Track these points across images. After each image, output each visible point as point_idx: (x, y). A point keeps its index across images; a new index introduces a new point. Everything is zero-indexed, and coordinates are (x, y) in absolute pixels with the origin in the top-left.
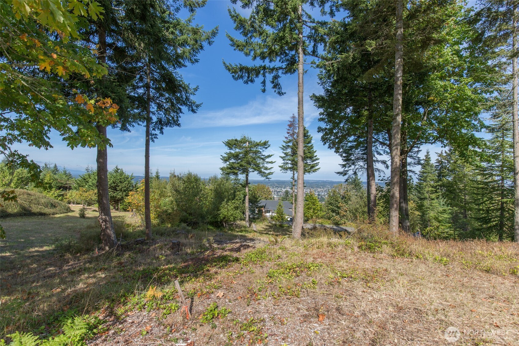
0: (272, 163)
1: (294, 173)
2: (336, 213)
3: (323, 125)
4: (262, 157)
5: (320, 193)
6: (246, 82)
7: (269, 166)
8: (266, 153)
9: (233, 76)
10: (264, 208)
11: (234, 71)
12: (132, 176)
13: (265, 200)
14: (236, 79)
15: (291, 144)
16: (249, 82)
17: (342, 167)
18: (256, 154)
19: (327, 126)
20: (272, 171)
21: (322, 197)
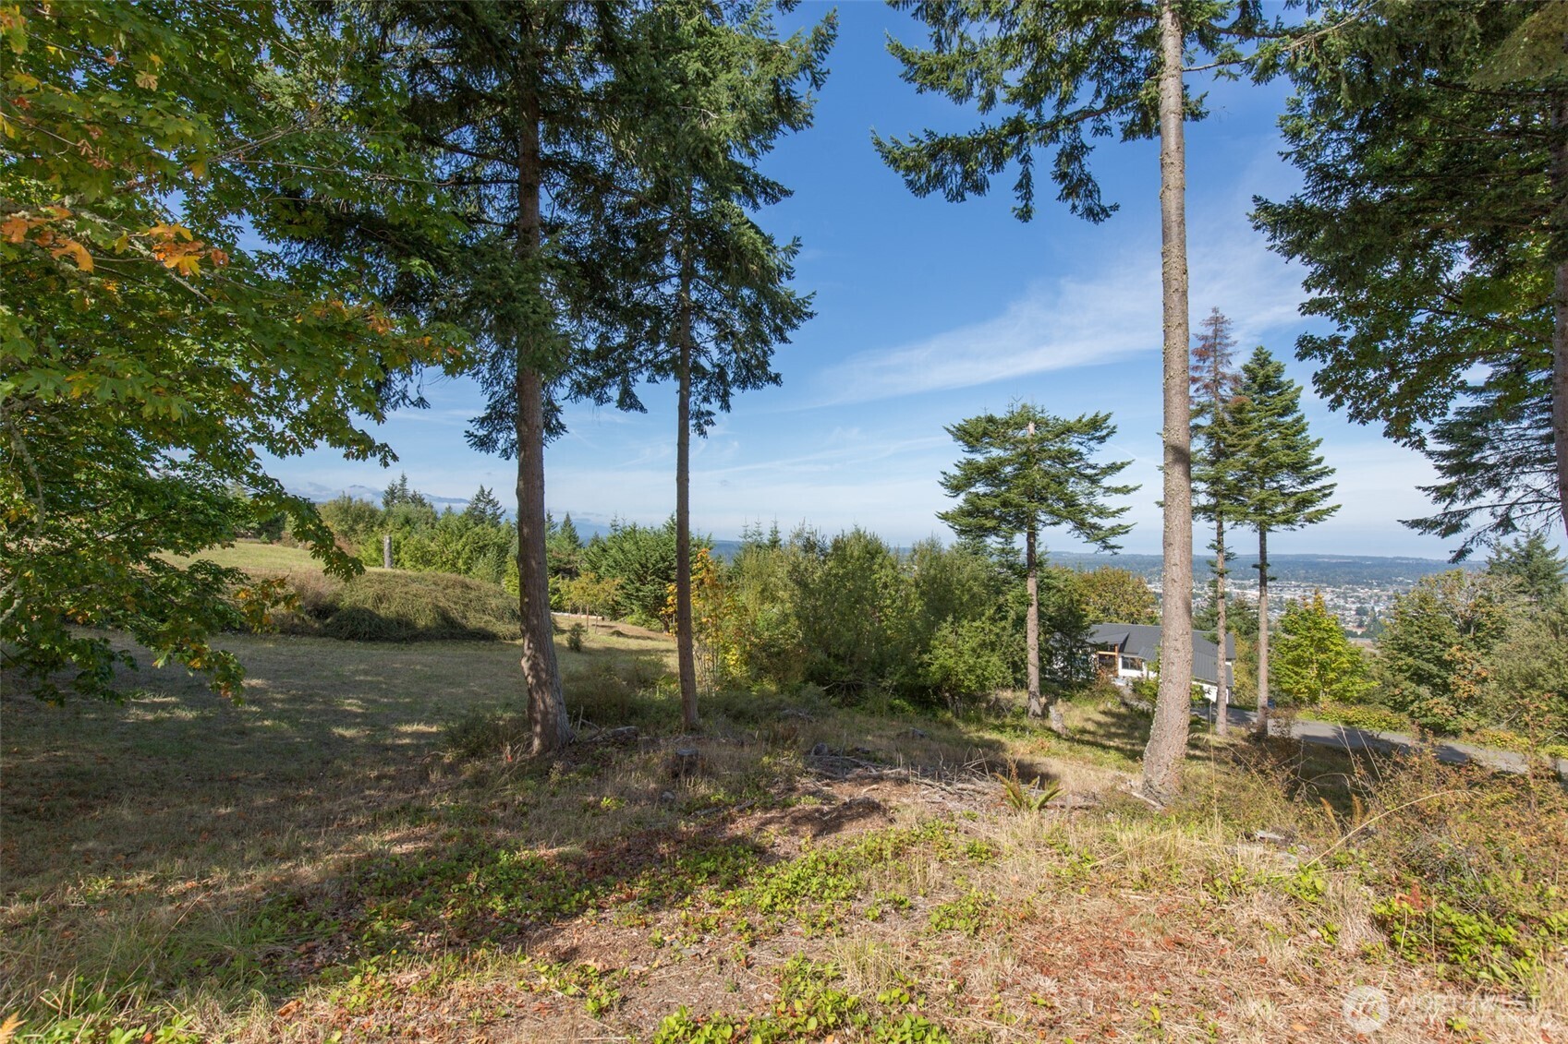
0: (1125, 490)
1: (1220, 526)
2: (1434, 685)
3: (1324, 327)
4: (1089, 471)
5: (1368, 606)
6: (957, 196)
7: (1113, 502)
8: (1100, 456)
9: (910, 183)
10: (1121, 650)
11: (910, 163)
12: (709, 541)
13: (1127, 623)
14: (919, 190)
15: (1205, 421)
16: (968, 195)
17: (1437, 499)
18: (1064, 464)
19: (1346, 328)
20: (1124, 519)
21: (1375, 620)
